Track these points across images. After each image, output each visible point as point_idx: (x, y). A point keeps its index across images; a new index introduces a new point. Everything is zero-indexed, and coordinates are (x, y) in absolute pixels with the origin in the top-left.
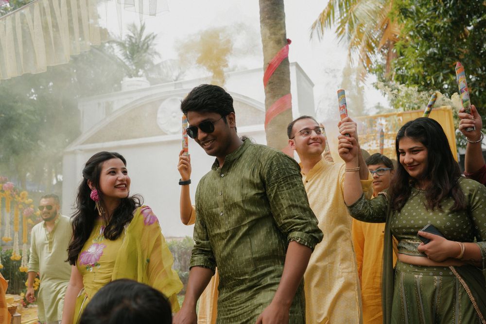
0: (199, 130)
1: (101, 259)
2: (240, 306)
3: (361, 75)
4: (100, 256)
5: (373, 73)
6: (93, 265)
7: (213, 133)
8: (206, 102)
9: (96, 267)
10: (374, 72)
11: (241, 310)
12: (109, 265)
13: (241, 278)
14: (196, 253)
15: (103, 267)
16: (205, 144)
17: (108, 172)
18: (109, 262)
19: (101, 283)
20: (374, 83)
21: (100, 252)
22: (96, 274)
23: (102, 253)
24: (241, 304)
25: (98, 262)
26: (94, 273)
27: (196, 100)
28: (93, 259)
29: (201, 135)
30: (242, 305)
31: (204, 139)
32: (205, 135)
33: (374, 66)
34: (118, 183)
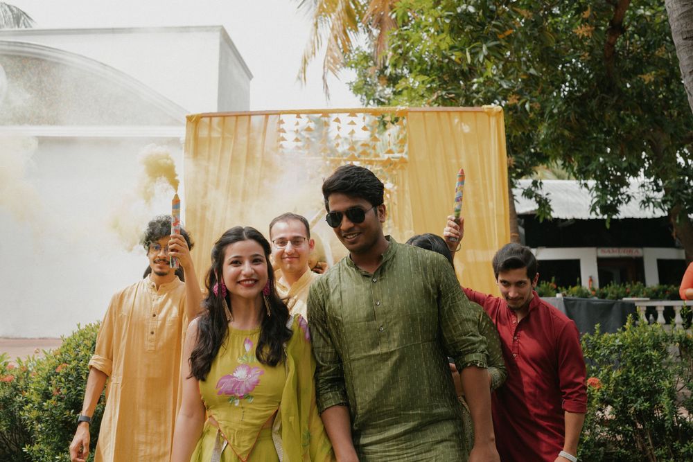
0: (345, 218)
1: (255, 390)
2: (405, 452)
3: (332, 61)
4: (254, 385)
5: (352, 67)
6: (241, 397)
7: (362, 224)
8: (358, 185)
9: (246, 400)
10: (353, 65)
11: (407, 457)
12: (267, 399)
13: (411, 413)
14: (326, 387)
15: (258, 401)
16: (349, 237)
17: (232, 260)
18: (269, 395)
19: (253, 425)
20: (351, 83)
21: (254, 379)
22: (245, 410)
23: (258, 382)
24: (407, 449)
25: (251, 394)
26: (242, 408)
27: (348, 181)
28: (243, 388)
29: (345, 224)
30: (409, 451)
31: (349, 230)
32: (351, 225)
33: (354, 56)
34: (243, 278)
